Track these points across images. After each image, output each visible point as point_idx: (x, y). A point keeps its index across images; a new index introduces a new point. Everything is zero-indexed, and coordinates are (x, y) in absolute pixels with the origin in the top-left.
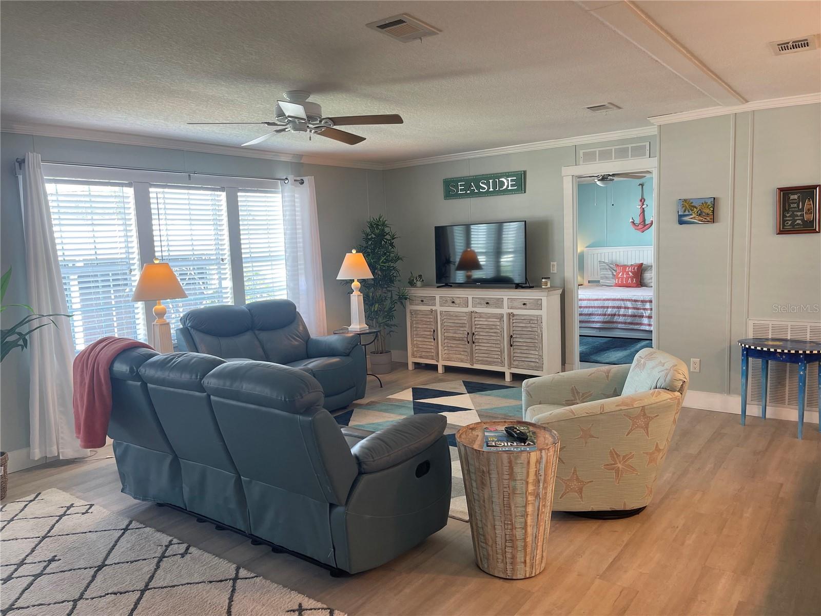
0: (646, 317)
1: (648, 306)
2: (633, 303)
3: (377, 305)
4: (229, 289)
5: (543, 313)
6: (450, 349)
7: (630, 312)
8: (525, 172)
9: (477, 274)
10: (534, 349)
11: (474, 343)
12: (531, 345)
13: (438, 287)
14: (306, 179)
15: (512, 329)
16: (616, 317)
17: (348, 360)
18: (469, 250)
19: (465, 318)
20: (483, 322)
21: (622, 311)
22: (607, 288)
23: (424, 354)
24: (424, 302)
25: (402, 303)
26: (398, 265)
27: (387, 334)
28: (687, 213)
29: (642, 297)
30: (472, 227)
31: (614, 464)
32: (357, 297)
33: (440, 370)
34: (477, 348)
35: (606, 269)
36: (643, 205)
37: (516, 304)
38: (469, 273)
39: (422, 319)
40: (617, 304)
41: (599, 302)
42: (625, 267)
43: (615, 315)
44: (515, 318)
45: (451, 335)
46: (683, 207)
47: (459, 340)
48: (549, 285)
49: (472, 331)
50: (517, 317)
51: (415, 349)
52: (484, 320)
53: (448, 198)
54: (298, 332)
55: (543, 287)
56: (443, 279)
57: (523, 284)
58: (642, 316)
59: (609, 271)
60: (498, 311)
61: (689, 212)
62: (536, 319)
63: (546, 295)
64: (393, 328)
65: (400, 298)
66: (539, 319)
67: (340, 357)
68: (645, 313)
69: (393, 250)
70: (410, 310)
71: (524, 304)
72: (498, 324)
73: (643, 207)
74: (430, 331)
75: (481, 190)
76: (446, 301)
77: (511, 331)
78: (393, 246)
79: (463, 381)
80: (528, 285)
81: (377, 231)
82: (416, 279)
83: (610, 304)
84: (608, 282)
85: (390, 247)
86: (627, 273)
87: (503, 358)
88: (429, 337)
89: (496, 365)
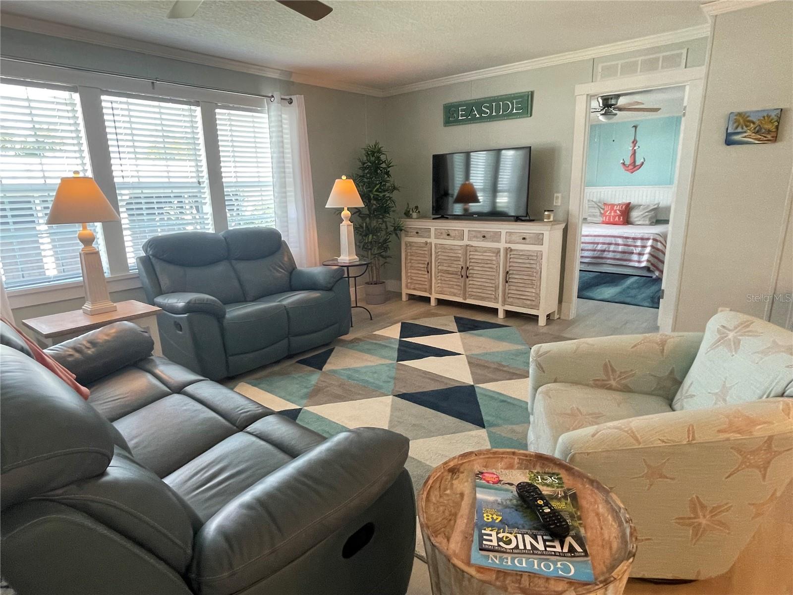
0: (636, 254)
1: (639, 243)
2: (625, 240)
3: (371, 236)
4: (209, 214)
5: (544, 248)
6: (444, 282)
7: (620, 248)
8: (532, 93)
9: (473, 207)
10: (530, 286)
11: (467, 277)
12: (529, 282)
13: (434, 219)
14: (294, 98)
15: (508, 265)
16: (606, 253)
17: (330, 294)
18: (467, 183)
19: (460, 252)
20: (477, 256)
21: (612, 248)
22: (594, 225)
23: (417, 286)
24: (419, 234)
25: (397, 235)
26: (395, 195)
27: (382, 265)
28: (739, 130)
29: (633, 234)
30: (472, 154)
31: (695, 518)
32: (346, 226)
33: (433, 302)
34: (471, 282)
35: (594, 207)
36: (635, 146)
37: (514, 238)
38: (466, 206)
39: (417, 251)
40: (608, 240)
41: (590, 238)
42: (613, 205)
43: (604, 251)
44: (512, 253)
45: (445, 268)
46: (735, 122)
47: (452, 274)
48: (551, 219)
49: (466, 265)
50: (515, 253)
51: (409, 281)
52: (479, 254)
53: (447, 125)
54: (282, 263)
55: (545, 220)
56: (440, 210)
57: (522, 216)
58: (633, 253)
59: (597, 209)
60: (495, 245)
61: (743, 128)
62: (536, 255)
63: (549, 229)
64: (388, 260)
65: (395, 230)
66: (539, 256)
67: (321, 292)
68: (636, 250)
69: (388, 179)
70: (405, 242)
71: (524, 239)
72: (494, 258)
73: (635, 148)
74: (424, 264)
75: (483, 115)
76: (442, 233)
77: (508, 267)
78: (389, 176)
79: (455, 317)
80: (528, 218)
81: (373, 159)
82: (412, 210)
83: (601, 240)
84: (595, 220)
85: (386, 176)
86: (615, 212)
87: (497, 296)
88: (423, 269)
89: (489, 301)
